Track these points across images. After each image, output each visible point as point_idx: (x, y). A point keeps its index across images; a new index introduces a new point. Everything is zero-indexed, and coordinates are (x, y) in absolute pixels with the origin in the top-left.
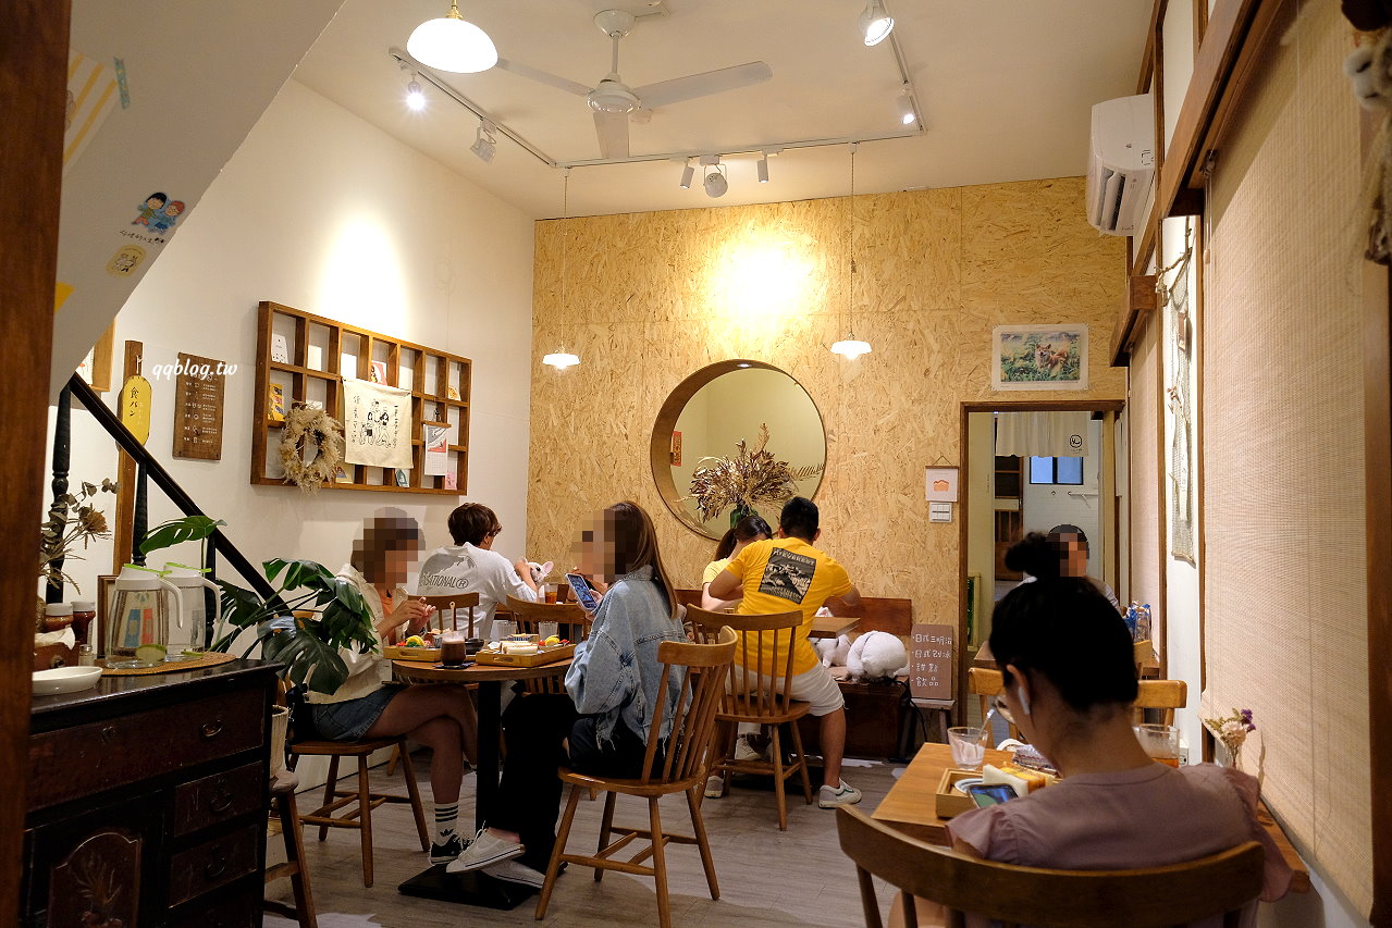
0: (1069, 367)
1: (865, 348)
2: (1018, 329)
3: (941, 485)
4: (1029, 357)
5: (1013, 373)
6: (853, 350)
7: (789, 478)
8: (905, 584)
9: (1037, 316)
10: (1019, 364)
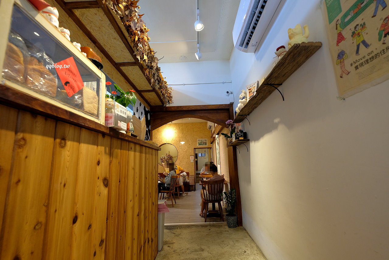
0: (206, 144)
1: (184, 143)
2: (200, 139)
3: (192, 158)
4: (201, 143)
5: (199, 144)
6: (183, 143)
7: (173, 158)
8: (188, 170)
9: (202, 138)
10: (200, 143)
